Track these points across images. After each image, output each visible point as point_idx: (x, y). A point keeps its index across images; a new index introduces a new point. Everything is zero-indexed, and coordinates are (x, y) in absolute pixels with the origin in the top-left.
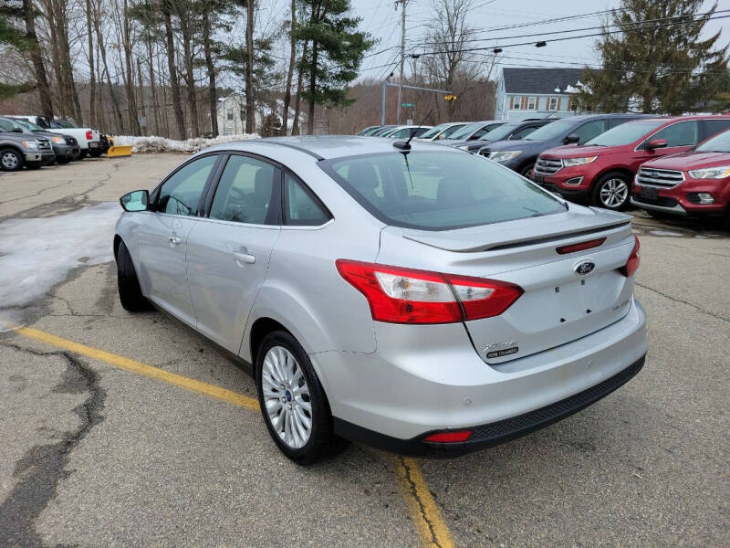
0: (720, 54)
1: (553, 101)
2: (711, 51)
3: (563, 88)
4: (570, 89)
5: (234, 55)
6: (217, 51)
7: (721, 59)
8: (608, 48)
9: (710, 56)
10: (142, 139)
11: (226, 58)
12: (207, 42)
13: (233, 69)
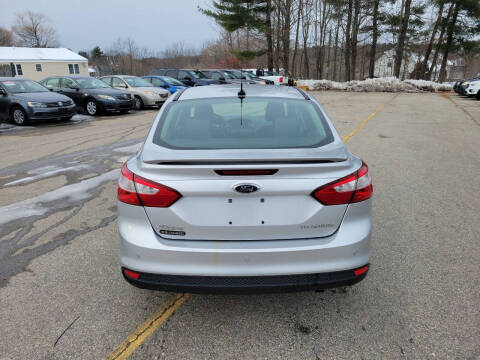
5: (394, 20)
6: (381, 19)
10: (318, 81)
11: (388, 23)
12: (376, 13)
13: (392, 31)
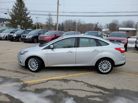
0: (31, 19)
1: (2, 24)
2: (30, 19)
3: (4, 22)
4: (5, 22)
7: (32, 20)
8: (12, 16)
9: (30, 20)
